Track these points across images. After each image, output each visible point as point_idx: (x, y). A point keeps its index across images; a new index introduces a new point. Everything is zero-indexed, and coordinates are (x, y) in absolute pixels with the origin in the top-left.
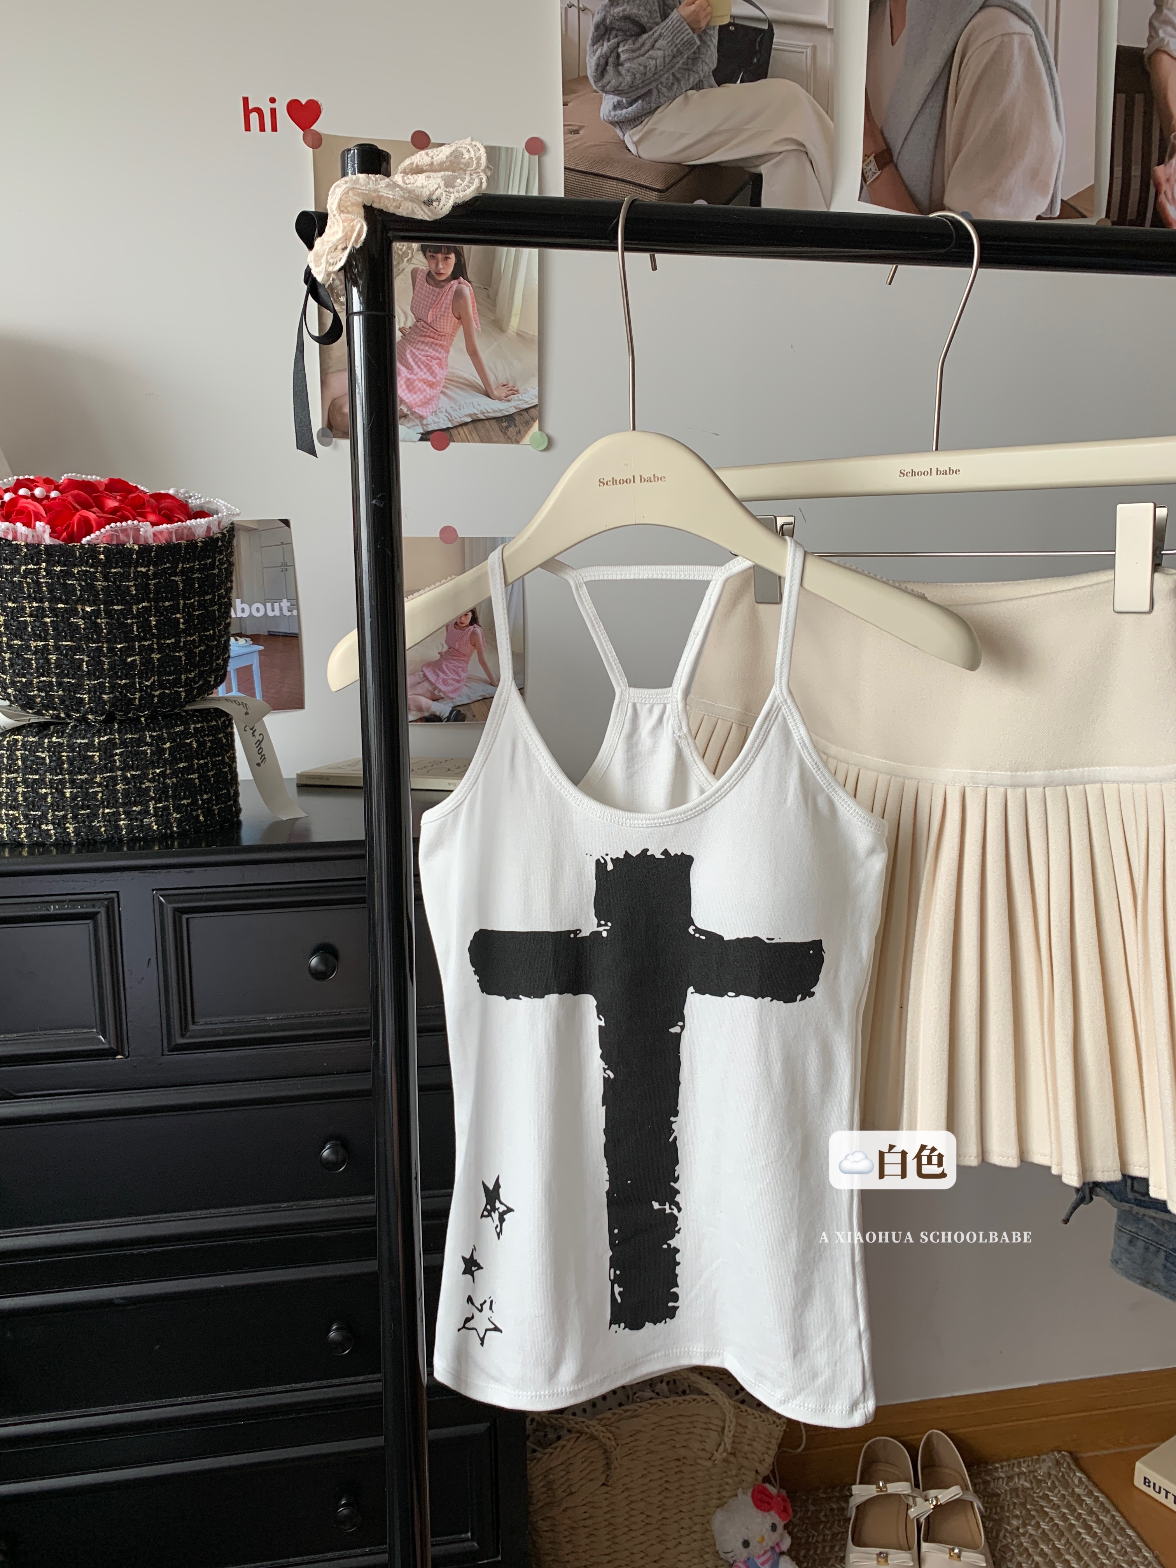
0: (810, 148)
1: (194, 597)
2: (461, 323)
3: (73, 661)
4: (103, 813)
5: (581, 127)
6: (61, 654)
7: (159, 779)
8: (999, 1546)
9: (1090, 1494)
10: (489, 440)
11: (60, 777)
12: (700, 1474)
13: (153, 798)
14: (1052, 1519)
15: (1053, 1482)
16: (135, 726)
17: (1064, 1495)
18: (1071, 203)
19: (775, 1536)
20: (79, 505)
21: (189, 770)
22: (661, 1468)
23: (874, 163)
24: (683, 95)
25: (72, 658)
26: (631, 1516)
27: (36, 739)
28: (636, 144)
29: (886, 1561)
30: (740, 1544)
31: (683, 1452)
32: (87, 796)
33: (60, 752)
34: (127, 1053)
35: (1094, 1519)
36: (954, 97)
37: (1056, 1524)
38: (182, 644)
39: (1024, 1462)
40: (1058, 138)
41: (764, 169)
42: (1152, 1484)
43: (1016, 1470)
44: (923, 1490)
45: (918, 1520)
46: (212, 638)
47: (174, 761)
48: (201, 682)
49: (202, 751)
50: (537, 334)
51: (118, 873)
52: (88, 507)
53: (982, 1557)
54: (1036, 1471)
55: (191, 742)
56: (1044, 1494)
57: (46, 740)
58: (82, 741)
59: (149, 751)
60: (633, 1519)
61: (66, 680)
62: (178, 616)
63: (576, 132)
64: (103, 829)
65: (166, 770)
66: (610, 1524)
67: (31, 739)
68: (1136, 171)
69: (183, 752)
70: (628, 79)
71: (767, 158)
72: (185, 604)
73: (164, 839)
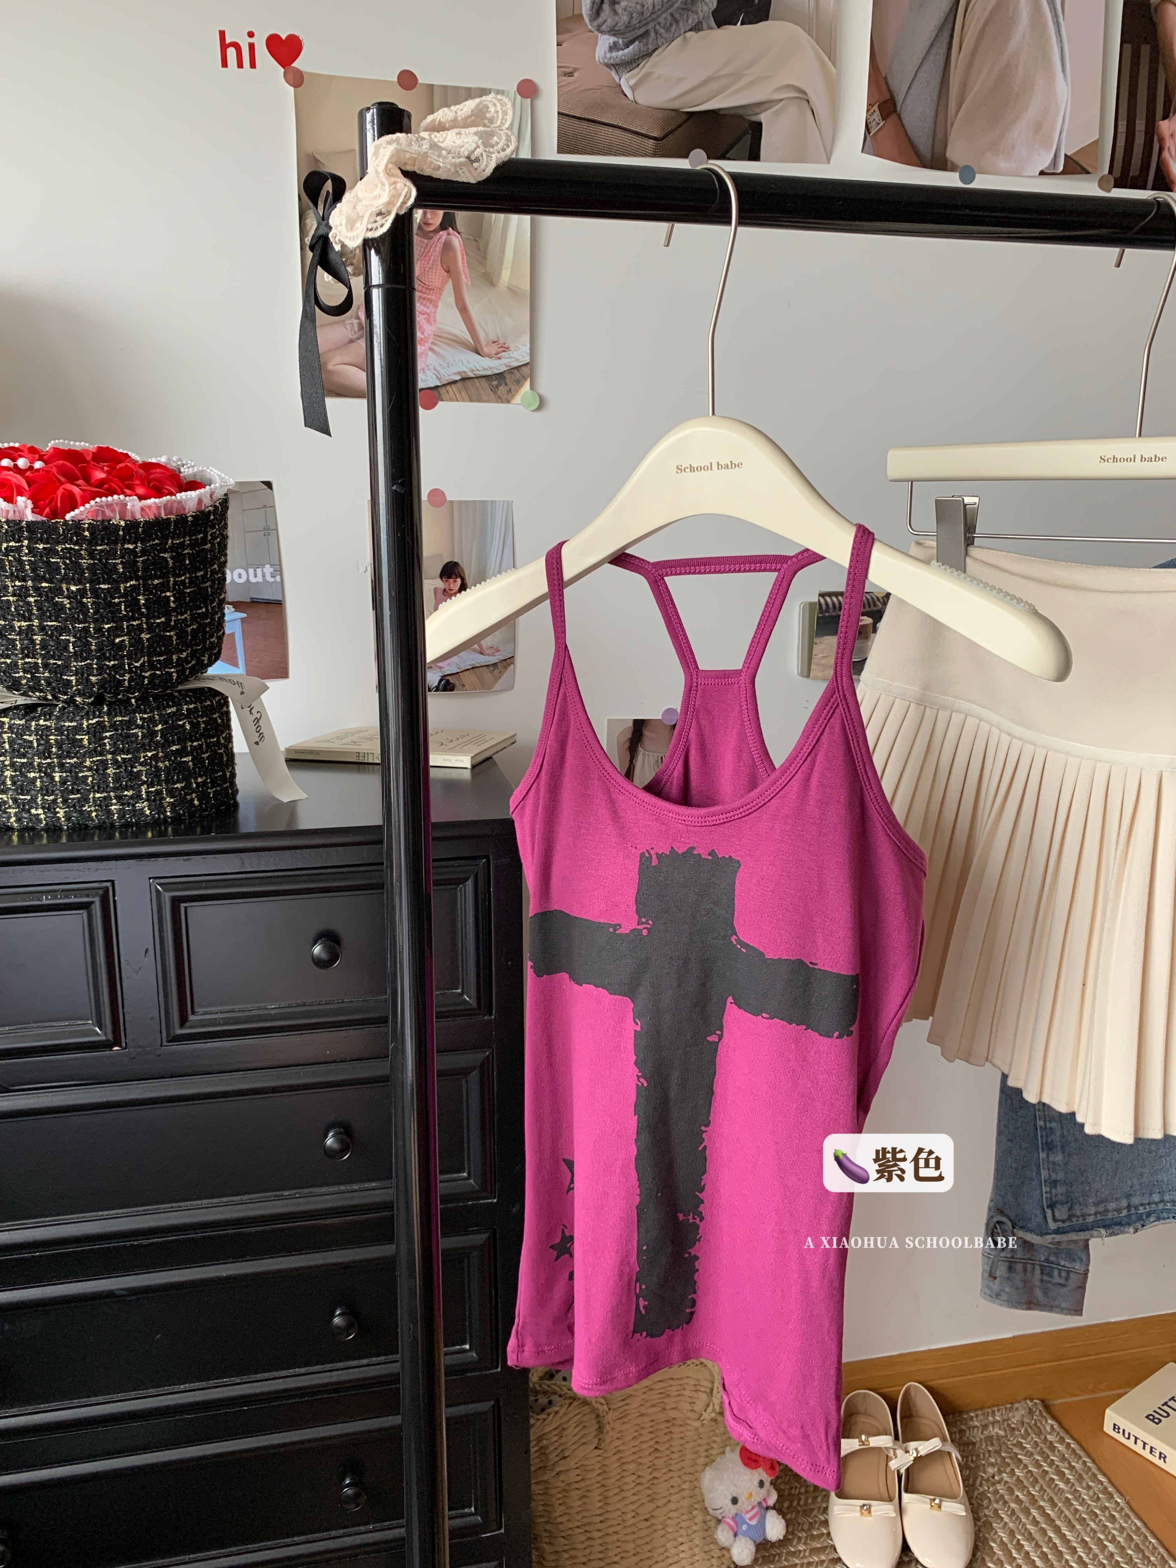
0: (812, 95)
1: (184, 574)
2: (450, 276)
3: (58, 642)
4: (94, 798)
5: (575, 70)
6: (47, 634)
7: (151, 762)
8: (976, 1494)
9: (1062, 1440)
10: (479, 400)
11: (49, 761)
12: (688, 1434)
13: (145, 783)
14: (1026, 1466)
15: (1026, 1430)
16: (125, 708)
17: (1036, 1443)
18: (1074, 158)
19: (763, 1491)
20: (63, 476)
21: (181, 753)
22: (651, 1430)
23: (878, 112)
24: (682, 37)
25: (58, 639)
26: (622, 1477)
27: (23, 722)
28: (633, 88)
29: (870, 1512)
30: (728, 1502)
31: (673, 1414)
32: (77, 780)
33: (47, 736)
34: (124, 1045)
35: (1067, 1466)
36: (958, 45)
37: (1030, 1471)
38: (172, 623)
39: (998, 1410)
40: (1062, 89)
41: (764, 118)
42: (1121, 1431)
43: (990, 1418)
44: (904, 1442)
45: (898, 1471)
46: (205, 616)
47: (167, 743)
48: (194, 662)
49: (196, 733)
50: (528, 288)
51: (113, 862)
52: (72, 480)
53: (962, 1507)
54: (1008, 1419)
55: (184, 723)
56: (1018, 1441)
57: (33, 723)
58: (70, 724)
59: (140, 734)
60: (626, 1480)
61: (52, 661)
62: (168, 594)
63: (570, 74)
64: (94, 814)
65: (157, 754)
66: (603, 1486)
67: (18, 722)
68: (1140, 125)
69: (176, 734)
70: (625, 18)
71: (767, 105)
72: (175, 582)
73: (158, 824)
